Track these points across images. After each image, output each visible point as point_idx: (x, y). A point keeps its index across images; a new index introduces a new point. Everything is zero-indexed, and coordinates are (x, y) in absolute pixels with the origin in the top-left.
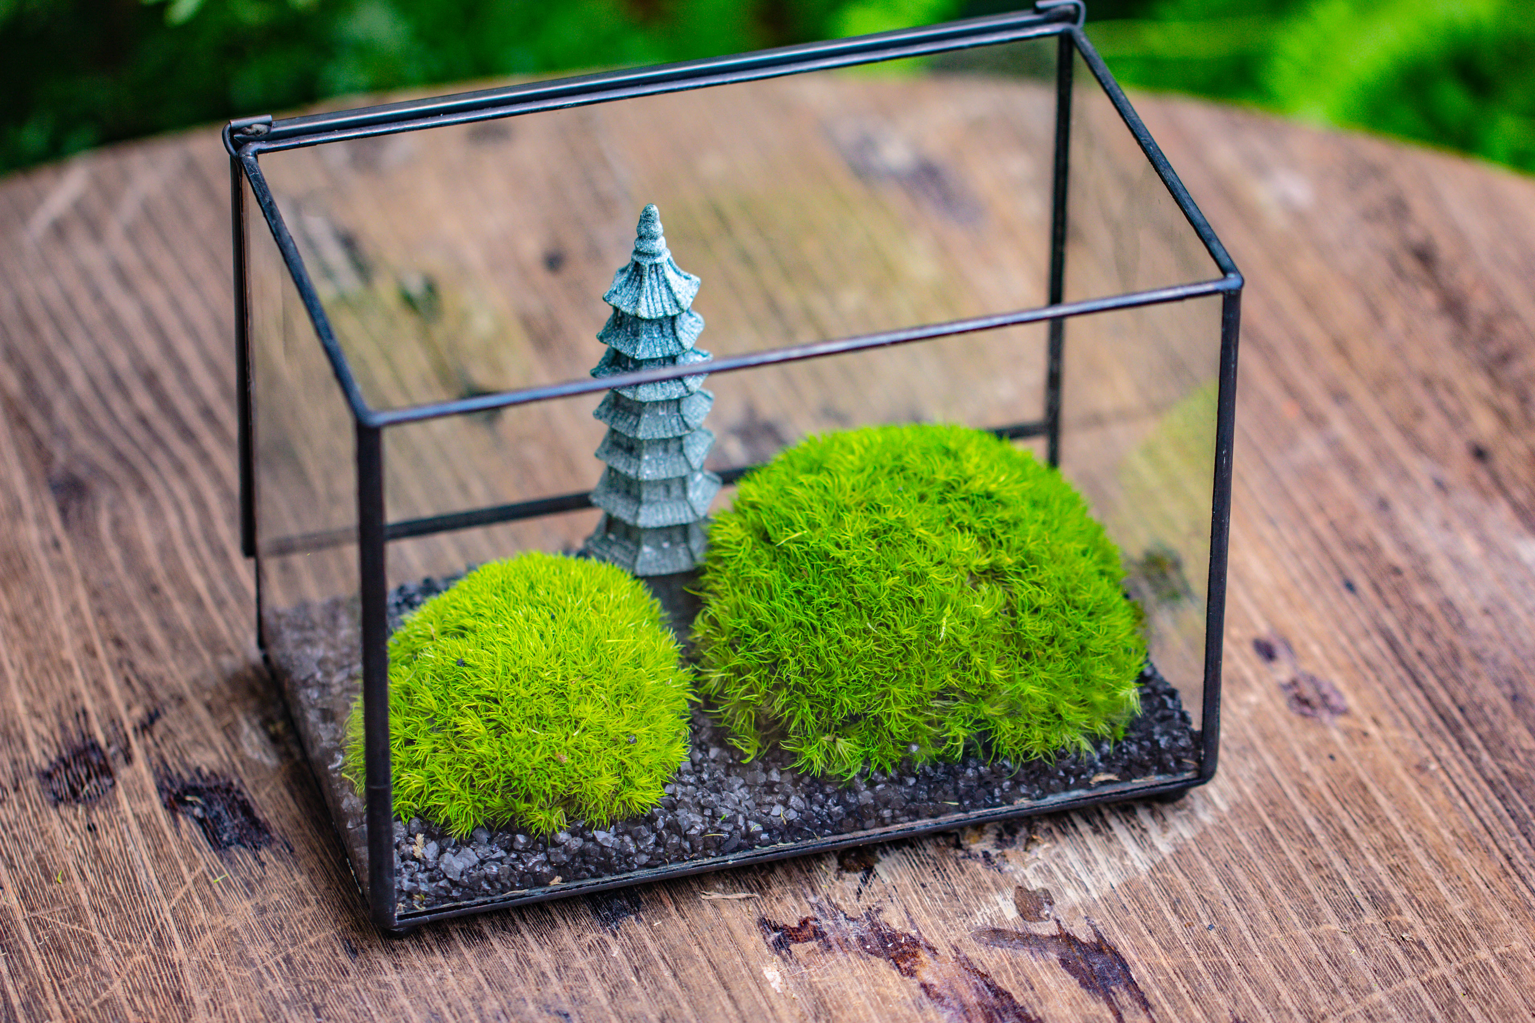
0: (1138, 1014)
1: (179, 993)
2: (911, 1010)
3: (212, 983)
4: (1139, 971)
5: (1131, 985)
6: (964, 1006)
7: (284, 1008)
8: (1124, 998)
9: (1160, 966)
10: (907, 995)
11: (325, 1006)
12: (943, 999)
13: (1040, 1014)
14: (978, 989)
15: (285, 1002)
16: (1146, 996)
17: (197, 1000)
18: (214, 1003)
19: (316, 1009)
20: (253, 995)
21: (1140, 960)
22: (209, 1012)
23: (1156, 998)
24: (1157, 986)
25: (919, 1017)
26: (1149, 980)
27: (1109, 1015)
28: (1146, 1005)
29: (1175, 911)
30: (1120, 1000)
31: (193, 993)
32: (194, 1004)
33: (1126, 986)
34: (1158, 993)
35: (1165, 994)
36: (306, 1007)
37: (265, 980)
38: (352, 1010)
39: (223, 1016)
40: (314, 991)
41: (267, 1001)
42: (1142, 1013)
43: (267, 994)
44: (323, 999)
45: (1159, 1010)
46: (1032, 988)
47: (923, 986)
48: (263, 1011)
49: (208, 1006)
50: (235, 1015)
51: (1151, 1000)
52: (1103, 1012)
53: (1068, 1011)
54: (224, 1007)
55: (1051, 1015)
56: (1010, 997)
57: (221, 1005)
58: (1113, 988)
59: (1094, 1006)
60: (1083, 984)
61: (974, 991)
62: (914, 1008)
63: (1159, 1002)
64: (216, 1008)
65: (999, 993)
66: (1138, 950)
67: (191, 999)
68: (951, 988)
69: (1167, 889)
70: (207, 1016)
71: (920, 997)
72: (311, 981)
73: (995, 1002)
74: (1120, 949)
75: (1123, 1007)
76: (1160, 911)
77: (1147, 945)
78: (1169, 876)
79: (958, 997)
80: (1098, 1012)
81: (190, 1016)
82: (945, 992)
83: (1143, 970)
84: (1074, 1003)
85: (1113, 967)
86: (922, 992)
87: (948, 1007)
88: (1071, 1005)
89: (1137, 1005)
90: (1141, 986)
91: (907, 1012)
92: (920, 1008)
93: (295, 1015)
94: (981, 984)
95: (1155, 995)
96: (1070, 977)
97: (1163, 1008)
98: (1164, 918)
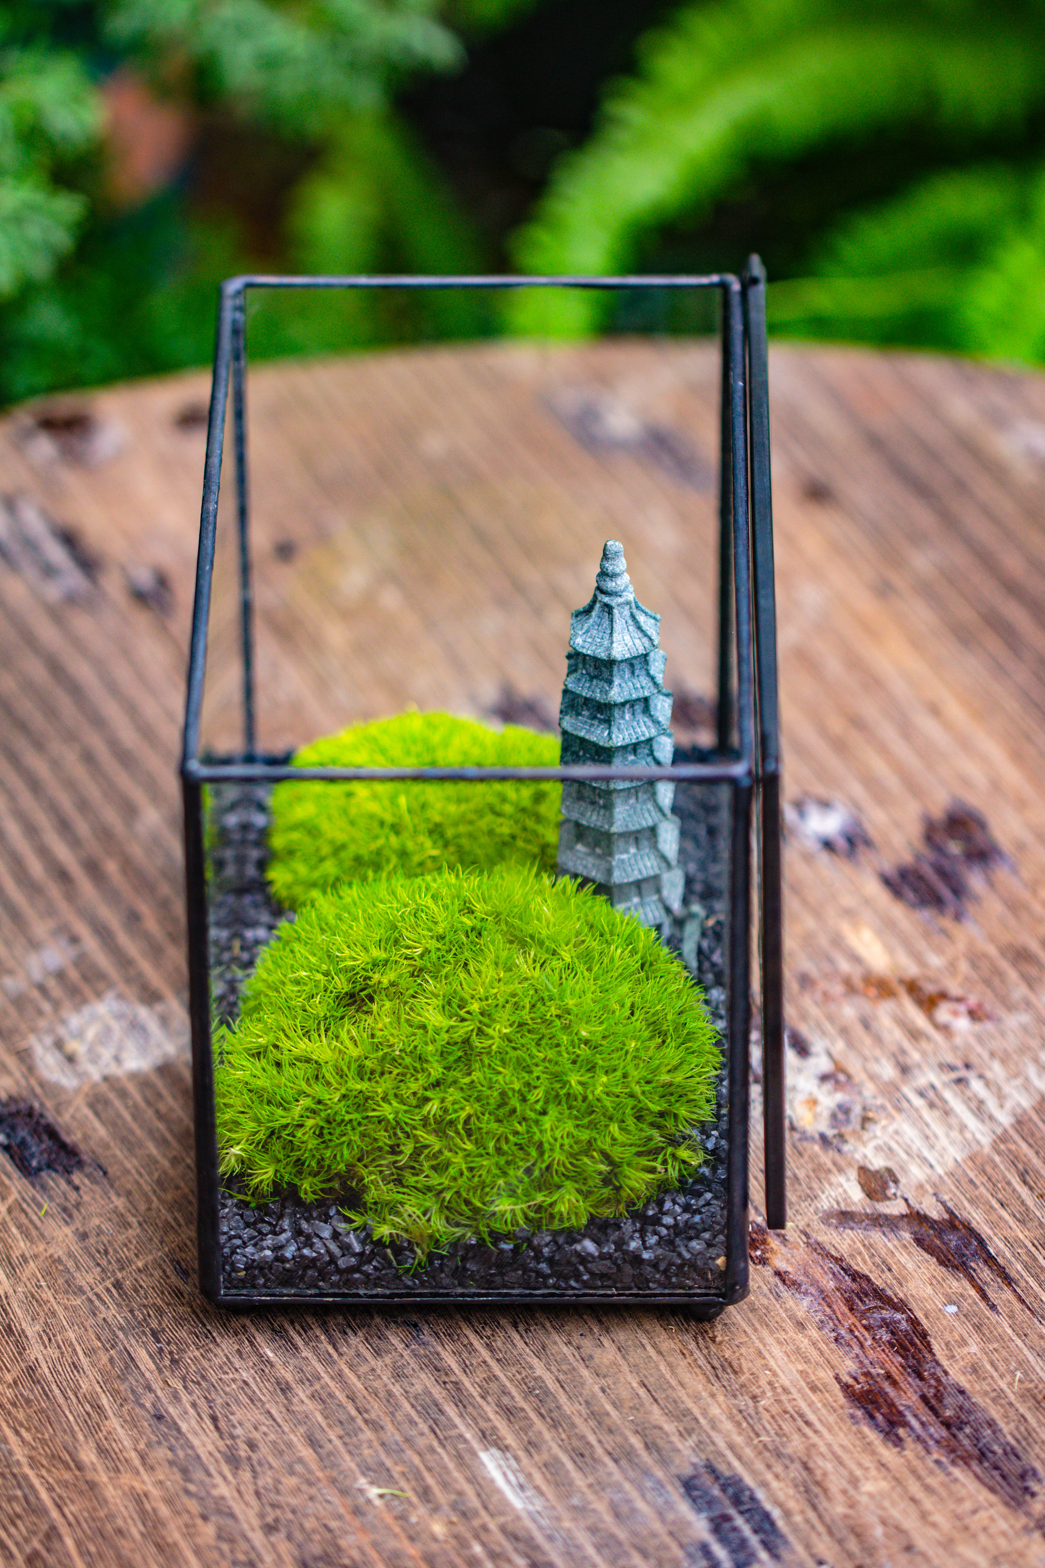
0: (1002, 1289)
1: (9, 1326)
2: (769, 1299)
3: (42, 1314)
4: (997, 1246)
5: (990, 1260)
6: (822, 1292)
7: (121, 1335)
8: (985, 1274)
9: (1017, 1240)
10: (762, 1284)
11: (163, 1330)
12: (800, 1285)
13: (901, 1295)
14: (834, 1274)
15: (121, 1328)
16: (1007, 1270)
17: (29, 1333)
18: (47, 1334)
19: (154, 1334)
20: (87, 1324)
21: (995, 1234)
22: (43, 1343)
23: (1018, 1272)
24: (1017, 1259)
25: (778, 1306)
26: (1008, 1254)
27: (973, 1292)
28: (1008, 1280)
29: (1025, 1182)
30: (981, 1276)
31: (24, 1325)
32: (26, 1337)
33: (986, 1262)
34: (1019, 1267)
35: (1026, 1267)
36: (144, 1333)
37: (97, 1308)
38: (191, 1333)
39: (59, 1347)
40: (149, 1316)
41: (103, 1329)
42: (1005, 1288)
43: (101, 1322)
44: (160, 1323)
45: (1023, 1284)
46: (890, 1270)
47: (778, 1273)
48: (99, 1339)
49: (41, 1338)
50: (71, 1345)
51: (1013, 1274)
52: (966, 1290)
53: (929, 1290)
54: (59, 1338)
55: (912, 1296)
56: (868, 1280)
57: (54, 1336)
58: (972, 1264)
59: (955, 1284)
60: (941, 1263)
61: (831, 1276)
62: (771, 1296)
63: (1022, 1276)
64: (50, 1340)
65: (855, 1276)
66: (993, 1225)
67: (23, 1331)
68: (806, 1274)
69: (1014, 1160)
70: (42, 1348)
71: (776, 1286)
72: (145, 1306)
73: (854, 1286)
74: (974, 1224)
75: (985, 1283)
76: (1009, 1183)
77: (1001, 1218)
78: (1013, 1147)
79: (814, 1283)
80: (961, 1290)
81: (25, 1349)
82: (801, 1278)
83: (1001, 1245)
84: (934, 1282)
85: (970, 1243)
86: (777, 1280)
87: (806, 1293)
88: (931, 1284)
89: (999, 1280)
90: (1000, 1260)
91: (765, 1302)
92: (778, 1296)
93: (133, 1342)
94: (836, 1269)
95: (1017, 1268)
96: (927, 1256)
97: (1027, 1282)
98: (1014, 1190)
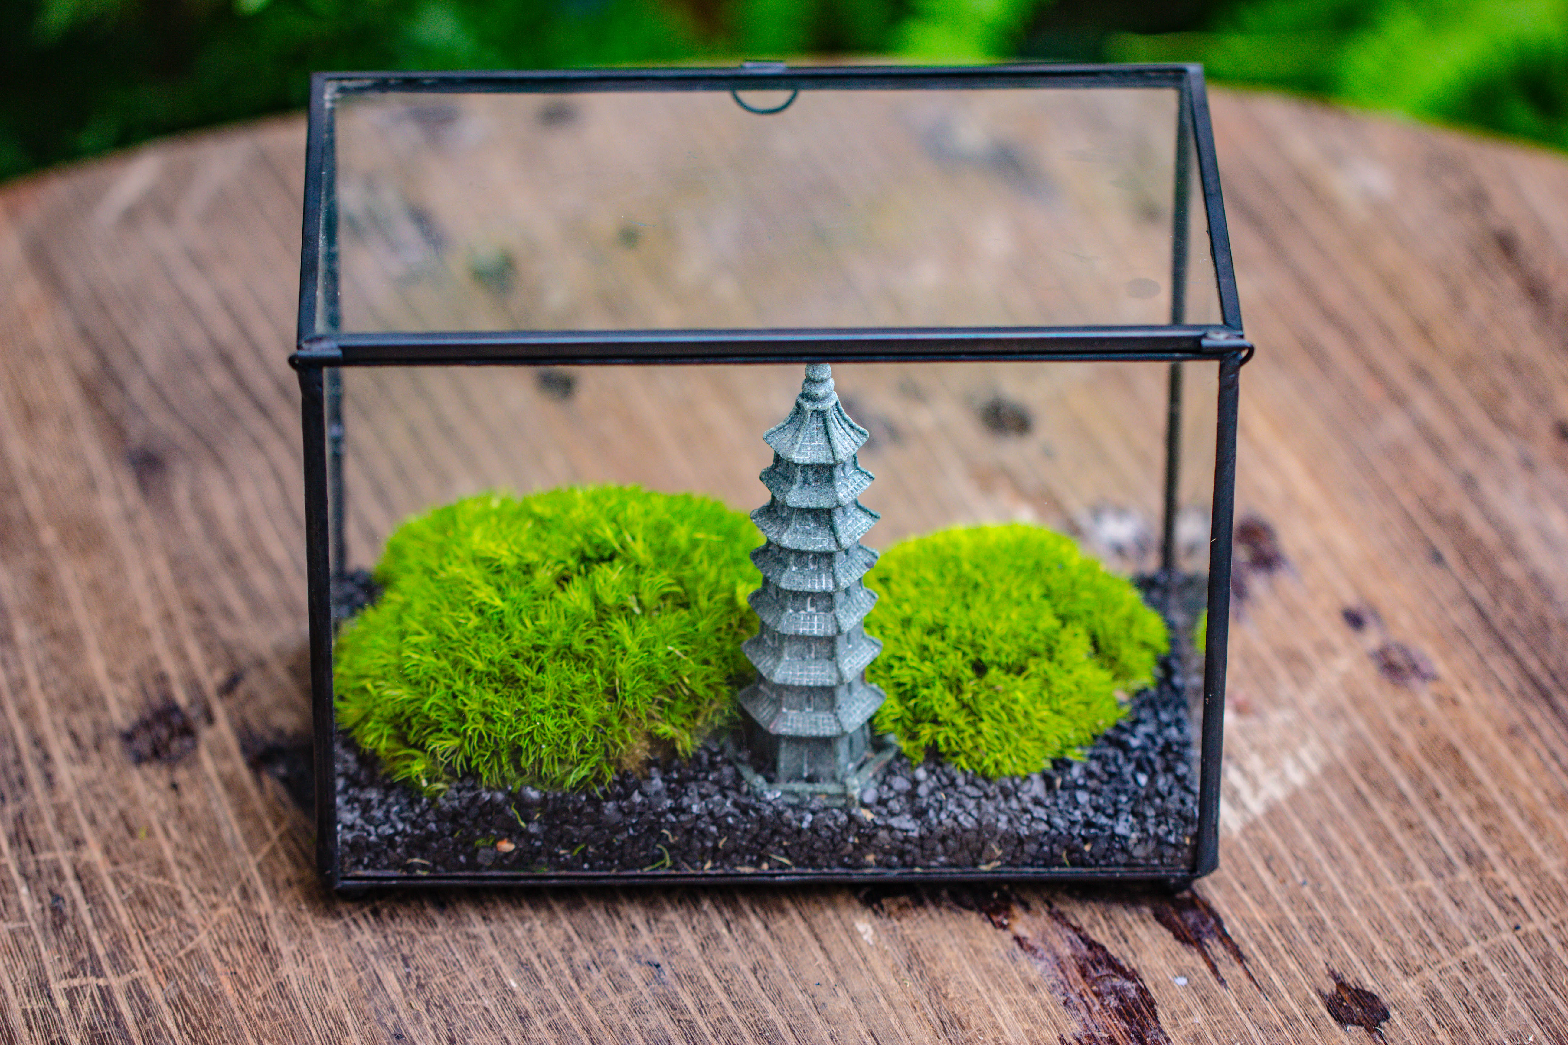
0: (1233, 965)
1: (266, 944)
2: (1005, 961)
3: (299, 935)
4: (1233, 925)
5: (1225, 938)
6: (1057, 957)
7: (372, 958)
8: (1218, 950)
9: (1254, 920)
10: (1000, 947)
11: (414, 957)
12: (1036, 951)
13: (1134, 966)
14: (1071, 942)
15: (373, 952)
16: (1240, 949)
17: (285, 950)
18: (301, 954)
19: (405, 959)
20: (341, 946)
21: (1234, 914)
22: (297, 961)
23: (1250, 950)
24: (1251, 939)
25: (1013, 969)
26: (1243, 933)
27: (1204, 967)
28: (1240, 956)
29: (1269, 867)
30: (1214, 952)
31: (280, 944)
32: (281, 955)
33: (1220, 940)
34: (1253, 946)
35: (1260, 946)
36: (394, 958)
37: (352, 932)
38: (440, 960)
39: (311, 966)
40: (402, 942)
41: (355, 951)
42: (1236, 964)
43: (354, 945)
44: (411, 950)
45: (1254, 962)
46: (1126, 941)
47: (1018, 939)
48: (350, 960)
49: (295, 956)
50: (323, 964)
51: (1245, 952)
52: (1197, 963)
53: (1162, 963)
54: (312, 958)
55: (1145, 967)
56: (1103, 948)
57: (308, 955)
58: (1208, 941)
59: (1188, 959)
60: (1177, 937)
61: (1068, 943)
62: (1007, 960)
63: (1254, 955)
64: (303, 959)
65: (1092, 945)
66: (1232, 906)
67: (278, 949)
68: (1044, 940)
69: (1261, 846)
70: (295, 966)
71: (1014, 950)
72: (399, 933)
73: (1090, 955)
74: (1214, 904)
75: (1218, 959)
76: (1253, 868)
77: (1241, 899)
78: (1261, 834)
79: (1051, 949)
80: (1193, 964)
81: (277, 966)
82: (1038, 944)
83: (1237, 924)
84: (1168, 955)
85: (1207, 921)
86: (1015, 945)
87: (1041, 958)
88: (1165, 957)
89: (1231, 957)
90: (1235, 939)
91: (1001, 964)
92: (1014, 960)
93: (383, 965)
94: (1074, 937)
95: (1250, 947)
96: (1164, 930)
97: (1258, 961)
98: (1257, 876)
